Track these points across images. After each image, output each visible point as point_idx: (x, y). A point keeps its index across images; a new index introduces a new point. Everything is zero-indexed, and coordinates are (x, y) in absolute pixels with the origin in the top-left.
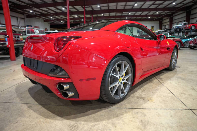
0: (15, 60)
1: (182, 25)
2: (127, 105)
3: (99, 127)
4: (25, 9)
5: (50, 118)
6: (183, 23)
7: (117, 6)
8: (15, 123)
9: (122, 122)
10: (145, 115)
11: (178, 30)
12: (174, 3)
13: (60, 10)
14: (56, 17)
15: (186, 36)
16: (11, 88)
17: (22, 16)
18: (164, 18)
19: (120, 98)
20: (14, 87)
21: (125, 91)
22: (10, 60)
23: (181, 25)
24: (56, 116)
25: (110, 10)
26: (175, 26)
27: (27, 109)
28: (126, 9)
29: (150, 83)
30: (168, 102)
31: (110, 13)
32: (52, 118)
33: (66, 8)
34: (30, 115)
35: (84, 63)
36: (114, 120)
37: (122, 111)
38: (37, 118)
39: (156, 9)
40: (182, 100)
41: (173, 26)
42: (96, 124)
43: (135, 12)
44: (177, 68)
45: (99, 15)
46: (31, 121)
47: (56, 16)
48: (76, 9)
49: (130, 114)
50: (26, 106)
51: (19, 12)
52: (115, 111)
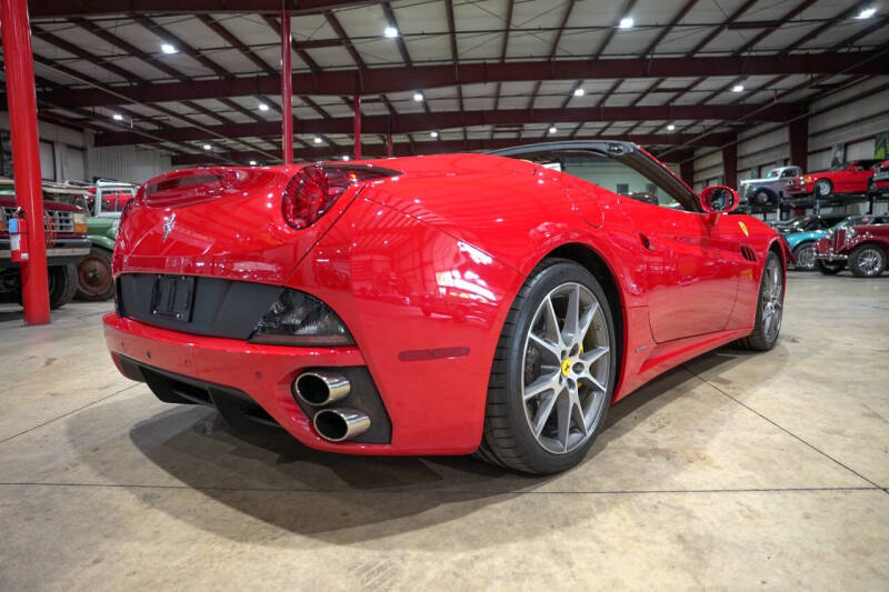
0: (45, 321)
1: (777, 179)
2: (598, 479)
3: (493, 566)
4: (90, 109)
5: (254, 541)
6: (782, 170)
7: (497, 96)
8: (88, 566)
9: (593, 545)
10: (690, 515)
11: (764, 197)
12: (738, 89)
13: (248, 113)
14: (229, 142)
15: (797, 223)
16: (46, 427)
17: (76, 139)
18: (698, 148)
19: (566, 452)
20: (62, 426)
21: (586, 420)
22: (22, 322)
23: (772, 176)
24: (282, 531)
25: (468, 112)
26: (747, 182)
27: (138, 508)
28: (537, 110)
29: (679, 399)
30: (776, 463)
31: (469, 128)
32: (264, 541)
33: (274, 106)
34: (157, 532)
35: (408, 299)
36: (556, 536)
37: (585, 504)
38: (193, 541)
39: (666, 112)
40: (836, 455)
41: (742, 182)
42: (477, 558)
43: (574, 125)
44: (782, 342)
45: (419, 137)
46: (164, 556)
47: (230, 137)
48: (318, 108)
49: (624, 513)
50: (134, 496)
51: (63, 121)
52: (553, 503)
